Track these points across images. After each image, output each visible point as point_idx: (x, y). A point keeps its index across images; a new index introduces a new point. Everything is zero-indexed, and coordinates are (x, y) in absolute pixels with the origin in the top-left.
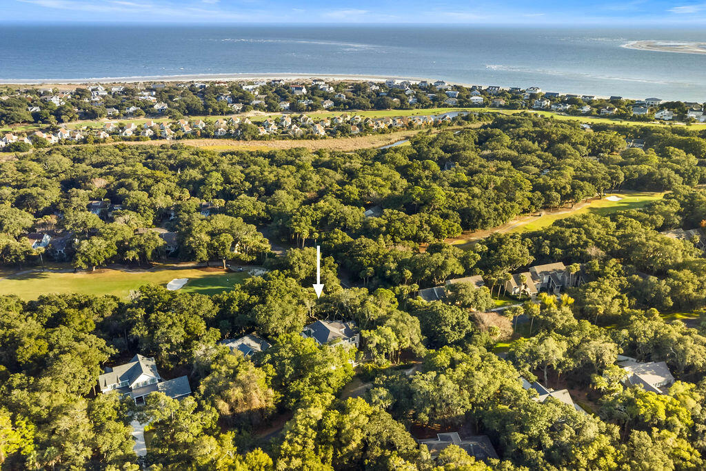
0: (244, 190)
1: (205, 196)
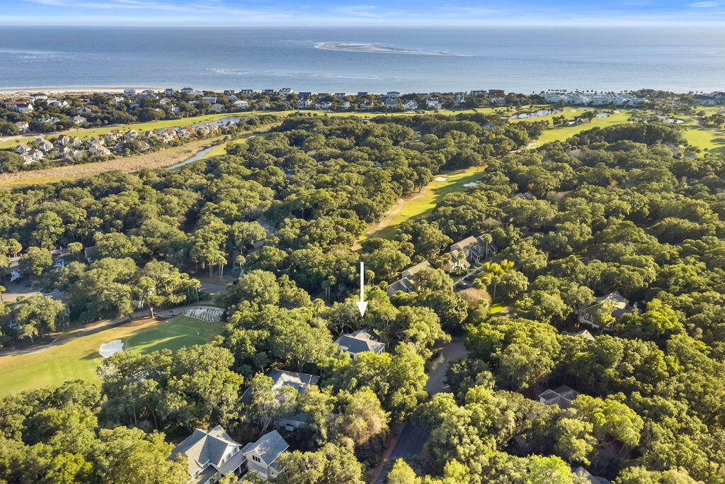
0: (95, 227)
1: (43, 243)
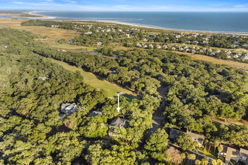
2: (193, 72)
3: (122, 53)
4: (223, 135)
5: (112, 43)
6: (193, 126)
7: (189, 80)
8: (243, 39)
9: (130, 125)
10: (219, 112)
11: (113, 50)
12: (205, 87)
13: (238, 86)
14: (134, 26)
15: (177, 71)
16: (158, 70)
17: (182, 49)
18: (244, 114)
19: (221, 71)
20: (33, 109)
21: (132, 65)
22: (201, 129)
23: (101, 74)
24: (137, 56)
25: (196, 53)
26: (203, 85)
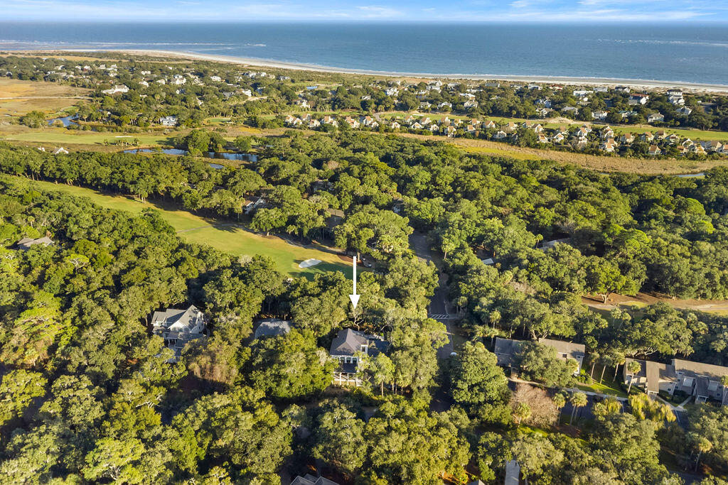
2: (483, 185)
3: (253, 147)
4: (628, 333)
5: (211, 119)
6: (551, 323)
7: (480, 208)
8: (556, 93)
9: (393, 344)
10: (592, 282)
11: (225, 138)
12: (528, 222)
13: (604, 210)
14: (251, 66)
15: (438, 185)
16: (384, 186)
17: (418, 126)
18: (644, 277)
19: (545, 178)
20: (64, 341)
21: (306, 178)
22: (569, 327)
23: (223, 212)
24: (308, 152)
25: (458, 136)
26: (522, 216)
